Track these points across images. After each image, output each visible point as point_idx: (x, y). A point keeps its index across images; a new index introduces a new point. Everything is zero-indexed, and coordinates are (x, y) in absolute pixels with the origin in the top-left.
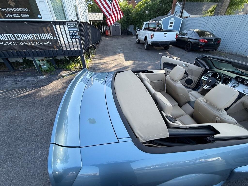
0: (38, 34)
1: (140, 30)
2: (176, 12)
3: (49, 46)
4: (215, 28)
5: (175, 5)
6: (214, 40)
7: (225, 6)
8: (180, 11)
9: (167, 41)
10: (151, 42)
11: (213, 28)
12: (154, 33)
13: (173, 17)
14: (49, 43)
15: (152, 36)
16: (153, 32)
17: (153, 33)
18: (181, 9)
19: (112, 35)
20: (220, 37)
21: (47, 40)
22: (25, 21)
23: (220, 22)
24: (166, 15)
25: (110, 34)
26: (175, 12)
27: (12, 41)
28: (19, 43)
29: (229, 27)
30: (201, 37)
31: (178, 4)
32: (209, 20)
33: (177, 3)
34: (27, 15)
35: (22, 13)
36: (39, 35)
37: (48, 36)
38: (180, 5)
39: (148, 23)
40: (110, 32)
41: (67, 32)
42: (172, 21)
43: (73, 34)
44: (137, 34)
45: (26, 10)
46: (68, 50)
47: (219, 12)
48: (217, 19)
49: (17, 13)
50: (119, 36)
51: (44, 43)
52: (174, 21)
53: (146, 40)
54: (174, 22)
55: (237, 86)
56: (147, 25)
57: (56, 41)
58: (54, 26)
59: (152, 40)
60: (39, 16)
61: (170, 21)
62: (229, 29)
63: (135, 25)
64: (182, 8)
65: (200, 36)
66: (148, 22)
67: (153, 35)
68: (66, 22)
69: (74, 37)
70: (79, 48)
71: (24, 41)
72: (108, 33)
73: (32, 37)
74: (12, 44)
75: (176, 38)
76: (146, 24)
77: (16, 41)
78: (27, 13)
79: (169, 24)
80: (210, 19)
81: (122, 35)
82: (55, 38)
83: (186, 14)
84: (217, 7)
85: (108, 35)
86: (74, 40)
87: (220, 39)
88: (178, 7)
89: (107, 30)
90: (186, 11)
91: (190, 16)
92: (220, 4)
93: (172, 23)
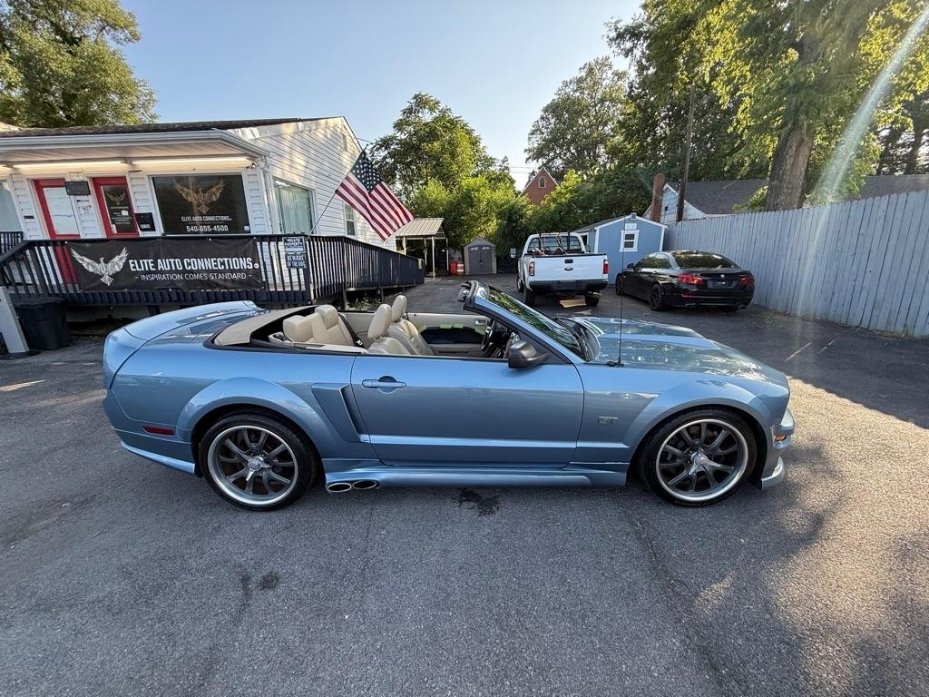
0: (226, 259)
2: (666, 208)
3: (241, 282)
4: (753, 246)
5: (661, 192)
6: (723, 276)
7: (793, 188)
8: (677, 206)
9: (577, 281)
10: (530, 282)
13: (630, 221)
14: (242, 276)
15: (530, 267)
16: (533, 257)
17: (532, 260)
19: (467, 273)
20: (748, 269)
21: (240, 271)
22: (209, 237)
23: (762, 231)
25: (462, 270)
26: (663, 208)
27: (177, 271)
28: (187, 276)
31: (670, 188)
33: (667, 185)
34: (225, 228)
35: (216, 225)
36: (228, 261)
37: (245, 263)
38: (674, 191)
39: (538, 238)
40: (462, 265)
41: (283, 254)
42: (629, 233)
43: (294, 258)
45: (225, 218)
46: (286, 289)
48: (752, 222)
49: (207, 225)
50: (491, 275)
51: (234, 276)
52: (638, 231)
54: (636, 233)
57: (257, 273)
58: (258, 243)
59: (532, 279)
60: (246, 228)
61: (623, 231)
62: (789, 246)
64: (680, 197)
66: (538, 235)
67: (532, 265)
68: (281, 236)
69: (295, 264)
70: (303, 288)
71: (198, 271)
72: (457, 268)
73: (214, 264)
74: (175, 277)
76: (533, 239)
77: (184, 271)
78: (225, 223)
79: (623, 241)
81: (498, 273)
82: (257, 266)
83: (692, 212)
84: (770, 193)
85: (456, 274)
86: (294, 271)
87: (747, 274)
88: (671, 195)
89: (456, 260)
90: (692, 204)
91: (705, 216)
92: (775, 183)
93: (632, 237)
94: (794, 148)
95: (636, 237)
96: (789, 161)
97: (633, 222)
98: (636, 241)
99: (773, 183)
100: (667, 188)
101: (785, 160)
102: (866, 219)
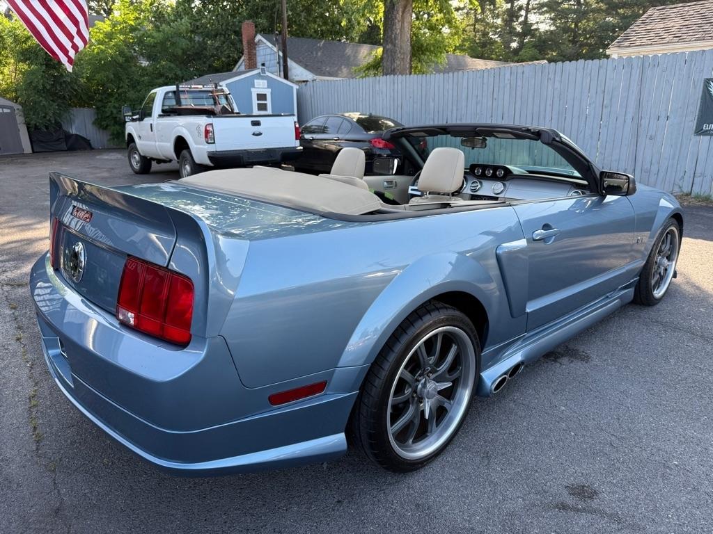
1: (141, 119)
2: (263, 64)
4: (399, 109)
5: (253, 45)
8: (279, 63)
9: (268, 150)
10: (209, 152)
11: (396, 110)
12: (215, 121)
13: (259, 76)
15: (207, 132)
16: (208, 117)
17: (208, 121)
18: (279, 55)
23: (408, 95)
24: (231, 70)
26: (259, 65)
29: (432, 104)
30: (372, 132)
31: (264, 40)
32: (377, 89)
33: (259, 37)
38: (270, 45)
39: (174, 92)
42: (262, 92)
44: (130, 135)
47: (394, 69)
48: (396, 85)
50: (23, 155)
52: (270, 90)
53: (185, 152)
54: (268, 92)
55: (479, 186)
56: (169, 98)
59: (212, 148)
61: (253, 90)
62: (436, 110)
63: (98, 108)
64: (281, 54)
65: (367, 129)
66: (173, 88)
67: (210, 128)
75: (296, 139)
76: (167, 93)
79: (255, 102)
80: (377, 86)
81: (33, 152)
83: (298, 71)
84: (385, 56)
88: (267, 50)
90: (296, 62)
91: (316, 77)
92: (389, 46)
93: (262, 97)
94: (401, 14)
95: (269, 97)
96: (398, 26)
97: (263, 78)
98: (269, 102)
99: (388, 47)
100: (260, 40)
101: (394, 24)
102: (496, 85)
